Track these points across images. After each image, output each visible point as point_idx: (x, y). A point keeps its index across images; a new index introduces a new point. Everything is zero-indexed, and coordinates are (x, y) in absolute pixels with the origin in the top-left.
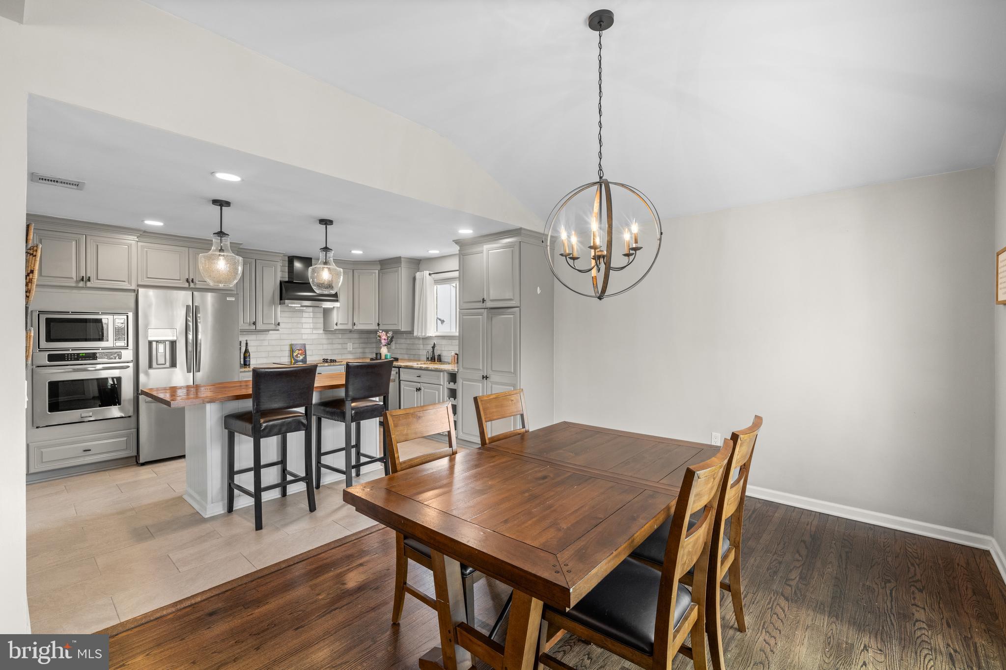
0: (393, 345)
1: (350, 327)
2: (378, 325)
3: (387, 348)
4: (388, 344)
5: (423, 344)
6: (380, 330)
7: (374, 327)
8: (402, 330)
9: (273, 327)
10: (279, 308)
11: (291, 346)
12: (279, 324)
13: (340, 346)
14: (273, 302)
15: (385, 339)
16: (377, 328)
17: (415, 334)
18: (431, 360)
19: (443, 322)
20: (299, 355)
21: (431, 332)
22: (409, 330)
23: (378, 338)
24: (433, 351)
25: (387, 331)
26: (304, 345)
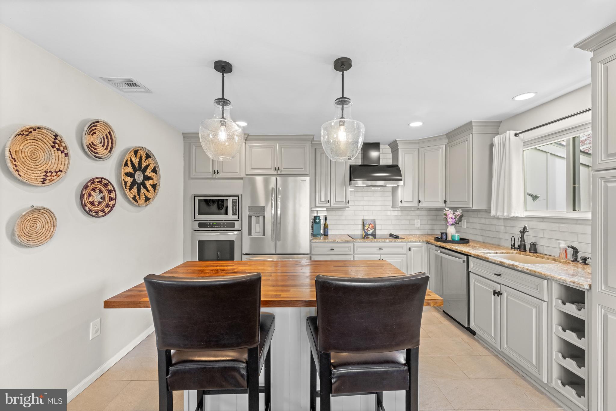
0: (464, 224)
1: (415, 204)
2: (445, 202)
3: (455, 228)
4: (456, 224)
5: (505, 226)
6: (448, 208)
7: (442, 205)
8: (473, 208)
9: (343, 205)
10: (350, 189)
11: (363, 220)
12: (348, 202)
13: (407, 222)
14: (344, 184)
15: (452, 218)
16: (444, 205)
17: (493, 213)
18: (519, 248)
19: (535, 198)
20: (369, 229)
21: (518, 211)
22: (484, 207)
23: (444, 216)
24: (522, 238)
25: (454, 210)
26: (374, 221)
